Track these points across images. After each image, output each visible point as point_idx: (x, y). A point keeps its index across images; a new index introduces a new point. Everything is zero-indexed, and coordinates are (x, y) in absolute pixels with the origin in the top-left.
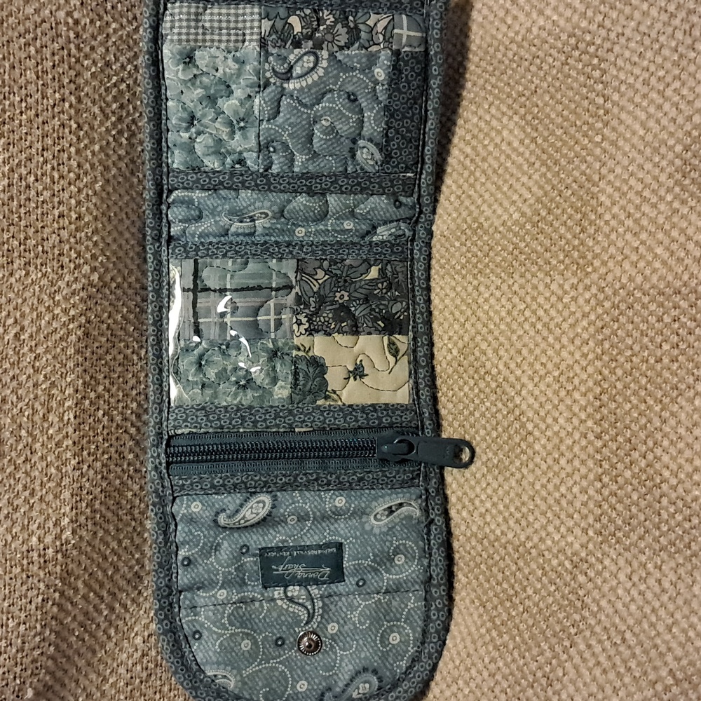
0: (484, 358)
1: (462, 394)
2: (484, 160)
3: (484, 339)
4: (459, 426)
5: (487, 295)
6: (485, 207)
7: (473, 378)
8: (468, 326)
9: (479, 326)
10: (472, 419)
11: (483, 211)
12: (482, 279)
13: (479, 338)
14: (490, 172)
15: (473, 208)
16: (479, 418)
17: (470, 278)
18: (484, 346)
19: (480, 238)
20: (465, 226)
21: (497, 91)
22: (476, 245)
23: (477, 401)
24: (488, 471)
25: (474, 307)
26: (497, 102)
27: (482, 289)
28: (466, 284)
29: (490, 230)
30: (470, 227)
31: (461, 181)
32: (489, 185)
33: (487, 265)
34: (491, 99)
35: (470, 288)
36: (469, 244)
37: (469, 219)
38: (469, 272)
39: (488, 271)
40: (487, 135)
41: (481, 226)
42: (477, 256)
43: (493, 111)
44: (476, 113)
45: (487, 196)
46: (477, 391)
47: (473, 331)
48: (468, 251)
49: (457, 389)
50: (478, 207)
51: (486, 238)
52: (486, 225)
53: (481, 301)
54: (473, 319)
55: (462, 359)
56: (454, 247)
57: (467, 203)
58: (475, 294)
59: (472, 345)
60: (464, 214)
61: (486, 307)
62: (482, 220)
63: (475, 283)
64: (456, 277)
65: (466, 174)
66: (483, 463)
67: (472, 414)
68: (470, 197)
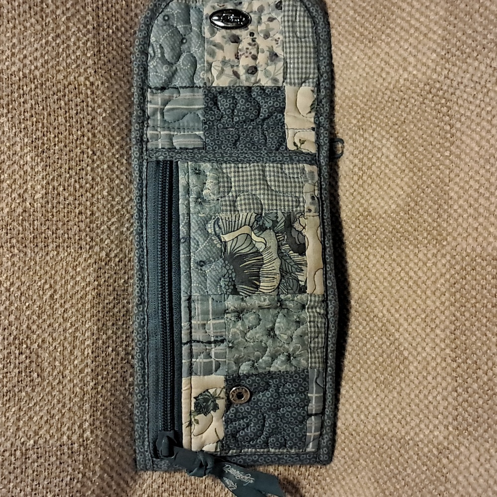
0: (373, 306)
1: (358, 331)
2: (369, 168)
3: (373, 293)
4: (356, 354)
5: (374, 262)
6: (372, 201)
7: (366, 320)
8: (361, 283)
9: (369, 283)
10: (365, 349)
11: (371, 204)
12: (371, 251)
13: (369, 292)
14: (374, 176)
15: (363, 201)
16: (370, 348)
17: (362, 249)
18: (373, 297)
19: (370, 222)
20: (358, 214)
21: (379, 122)
22: (367, 227)
23: (368, 336)
24: (377, 386)
25: (366, 270)
26: (379, 129)
27: (371, 257)
28: (360, 254)
29: (377, 216)
30: (362, 215)
31: (352, 183)
32: (374, 185)
33: (374, 241)
34: (374, 126)
35: (363, 257)
36: (361, 226)
37: (361, 210)
38: (362, 246)
39: (375, 245)
40: (371, 151)
41: (370, 214)
42: (368, 235)
43: (376, 134)
44: (362, 136)
45: (373, 193)
46: (368, 329)
47: (365, 287)
48: (361, 231)
49: (354, 328)
50: (367, 201)
51: (374, 222)
52: (374, 213)
53: (370, 266)
54: (365, 279)
55: (358, 307)
56: (351, 228)
57: (359, 198)
58: (366, 261)
59: (364, 297)
60: (357, 206)
61: (374, 270)
62: (371, 210)
63: (366, 253)
64: (353, 249)
65: (356, 178)
66: (373, 381)
67: (365, 345)
68: (360, 193)
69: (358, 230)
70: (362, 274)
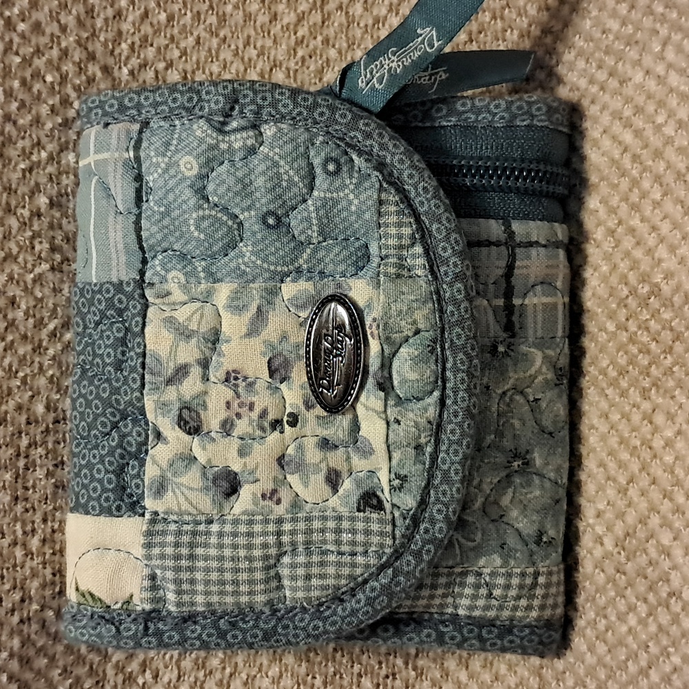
69: (624, 336)
70: (635, 467)
